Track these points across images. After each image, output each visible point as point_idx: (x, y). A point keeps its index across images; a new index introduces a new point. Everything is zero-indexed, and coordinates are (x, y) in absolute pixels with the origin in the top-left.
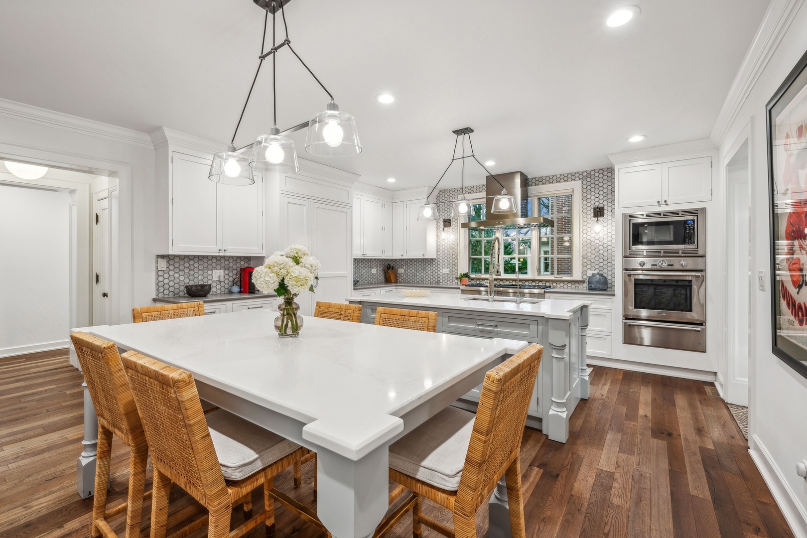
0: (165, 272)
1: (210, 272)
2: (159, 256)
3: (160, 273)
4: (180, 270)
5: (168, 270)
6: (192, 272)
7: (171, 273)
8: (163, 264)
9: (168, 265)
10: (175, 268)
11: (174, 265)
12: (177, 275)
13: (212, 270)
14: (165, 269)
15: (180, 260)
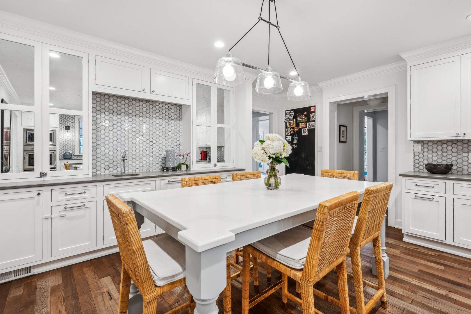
0: (420, 153)
1: (465, 155)
2: (415, 142)
3: (417, 154)
4: (433, 152)
5: (423, 152)
6: (445, 154)
7: (425, 154)
8: (418, 147)
9: (423, 148)
10: (429, 150)
11: (427, 148)
12: (430, 156)
13: (468, 153)
14: (420, 151)
15: (433, 144)
